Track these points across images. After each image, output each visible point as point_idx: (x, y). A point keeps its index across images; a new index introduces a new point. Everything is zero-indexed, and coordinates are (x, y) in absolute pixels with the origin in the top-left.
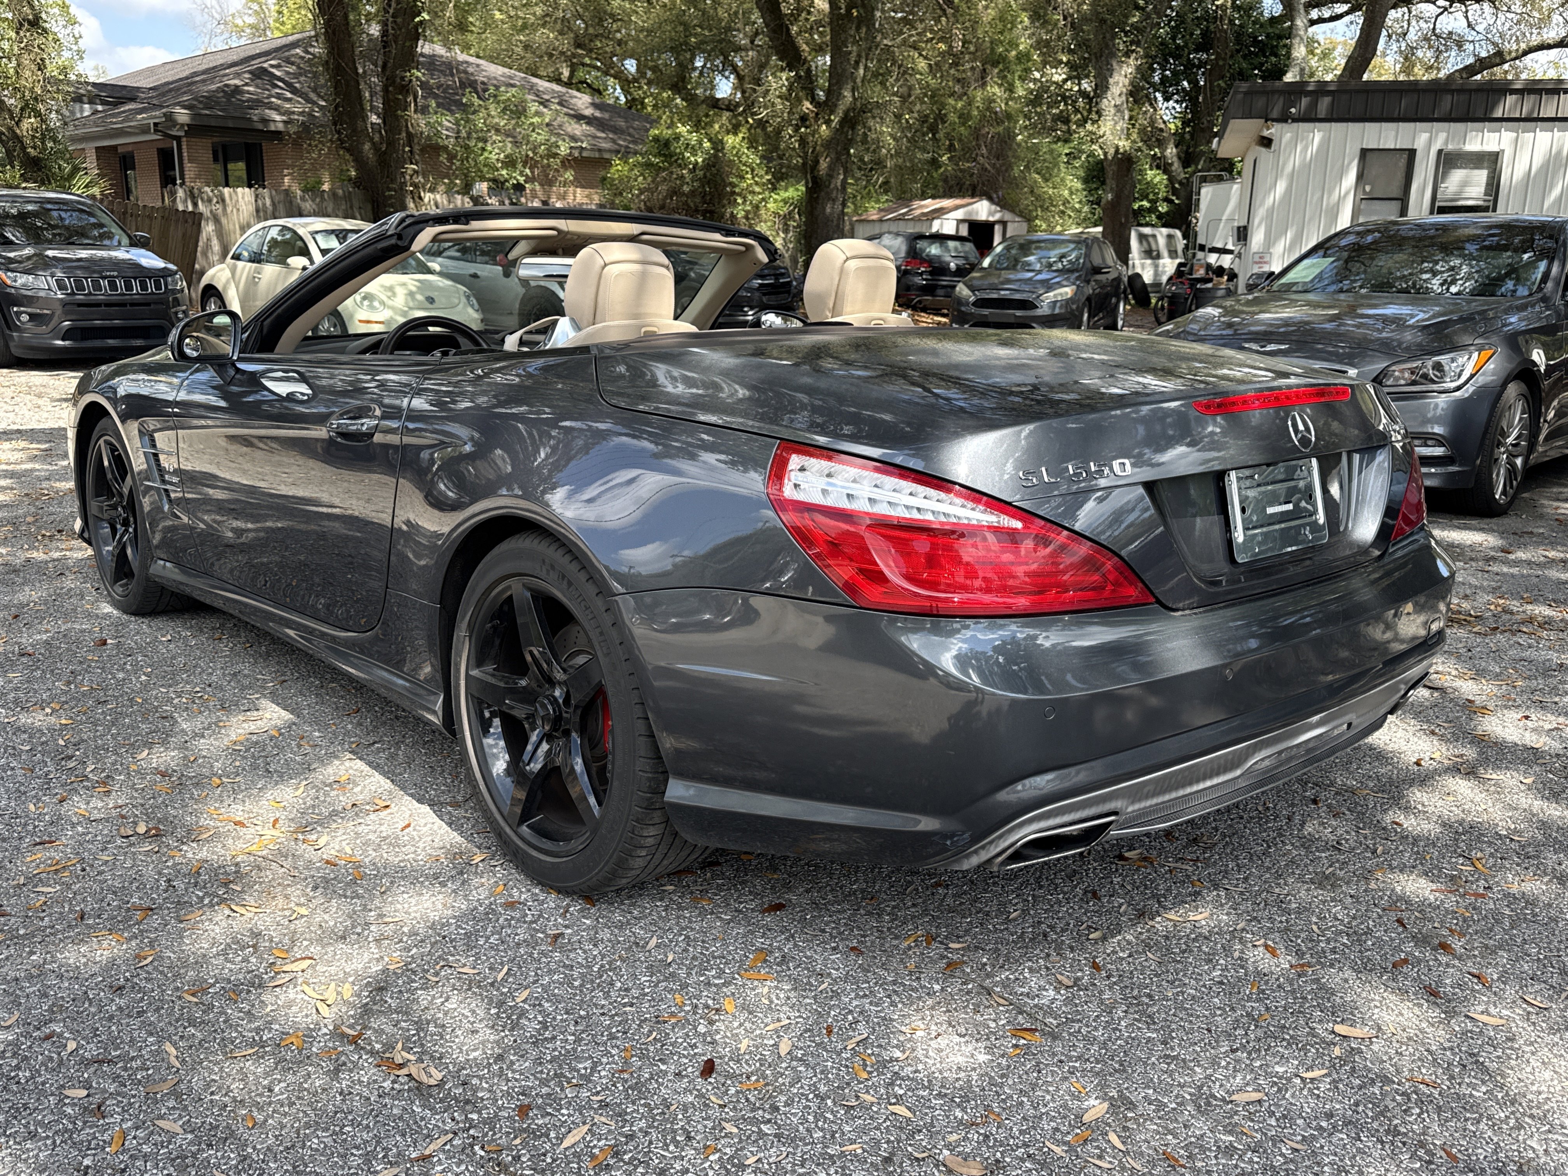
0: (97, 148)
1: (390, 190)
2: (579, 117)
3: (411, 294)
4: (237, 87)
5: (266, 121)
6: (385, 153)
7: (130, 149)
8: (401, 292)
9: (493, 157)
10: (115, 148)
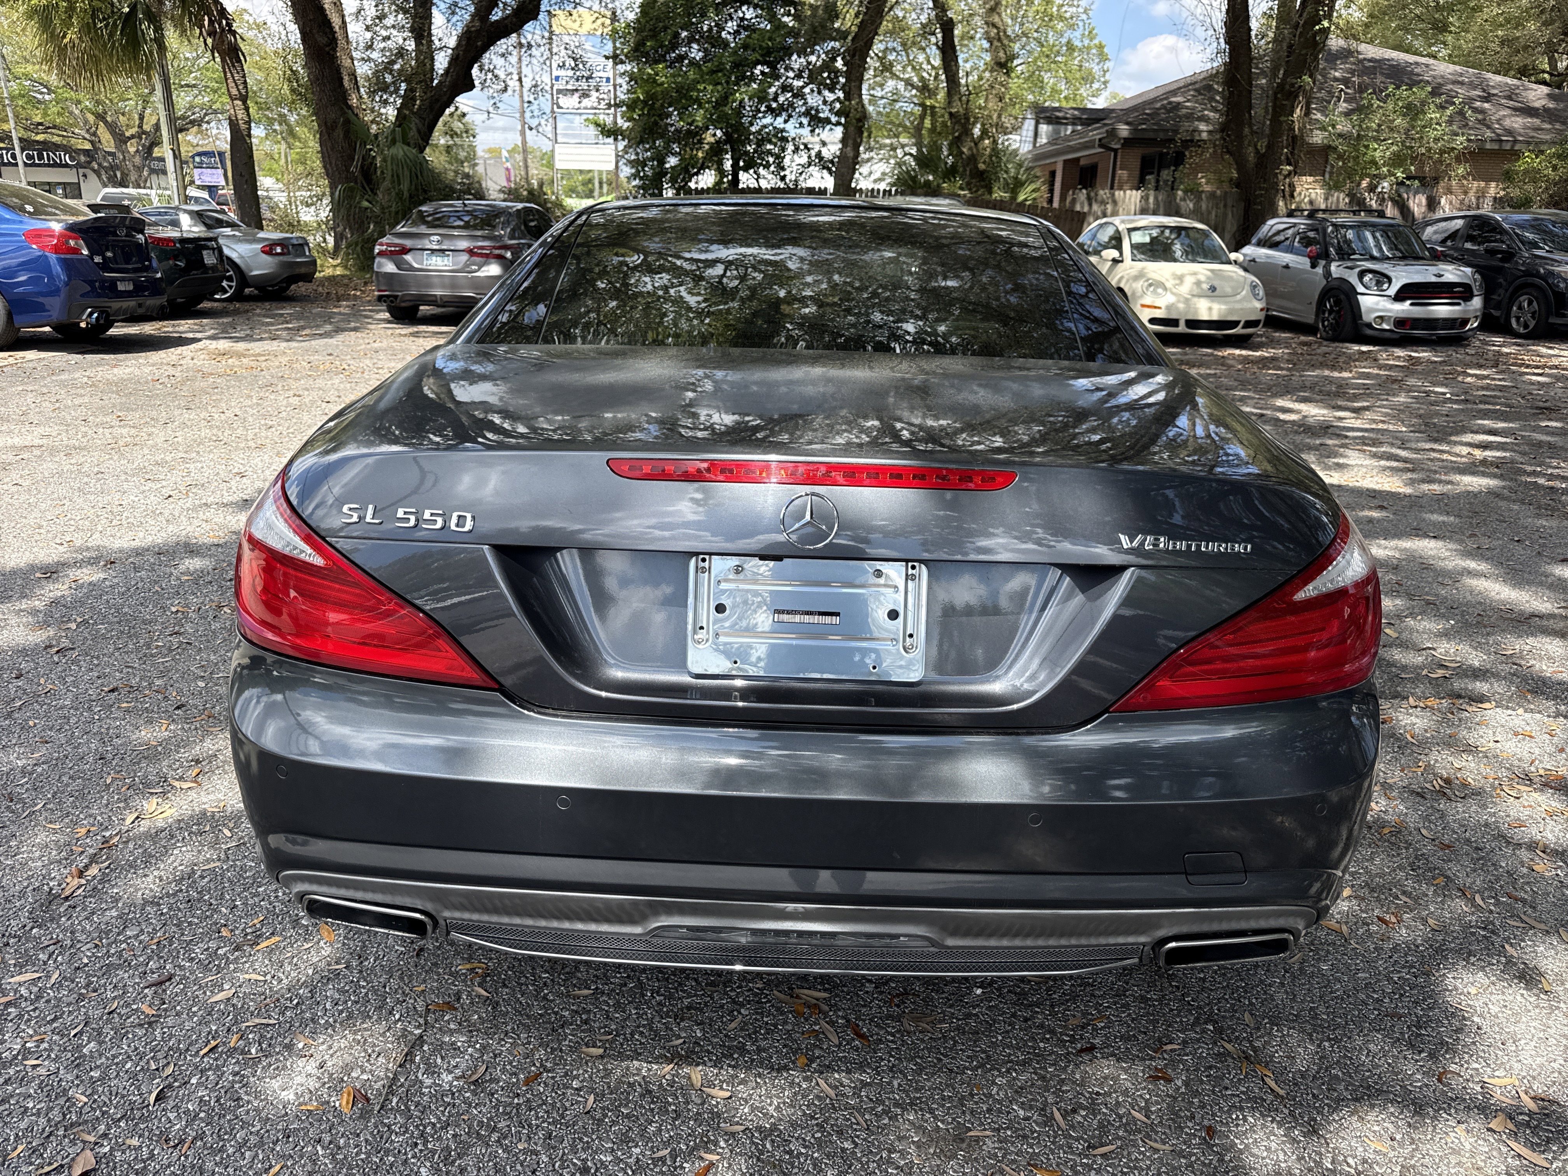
0: (1065, 161)
1: (1261, 189)
2: (1529, 111)
3: (1198, 283)
4: (1179, 103)
5: (1196, 130)
6: (1263, 155)
7: (1096, 160)
8: (1189, 281)
9: (1378, 154)
10: (1077, 160)
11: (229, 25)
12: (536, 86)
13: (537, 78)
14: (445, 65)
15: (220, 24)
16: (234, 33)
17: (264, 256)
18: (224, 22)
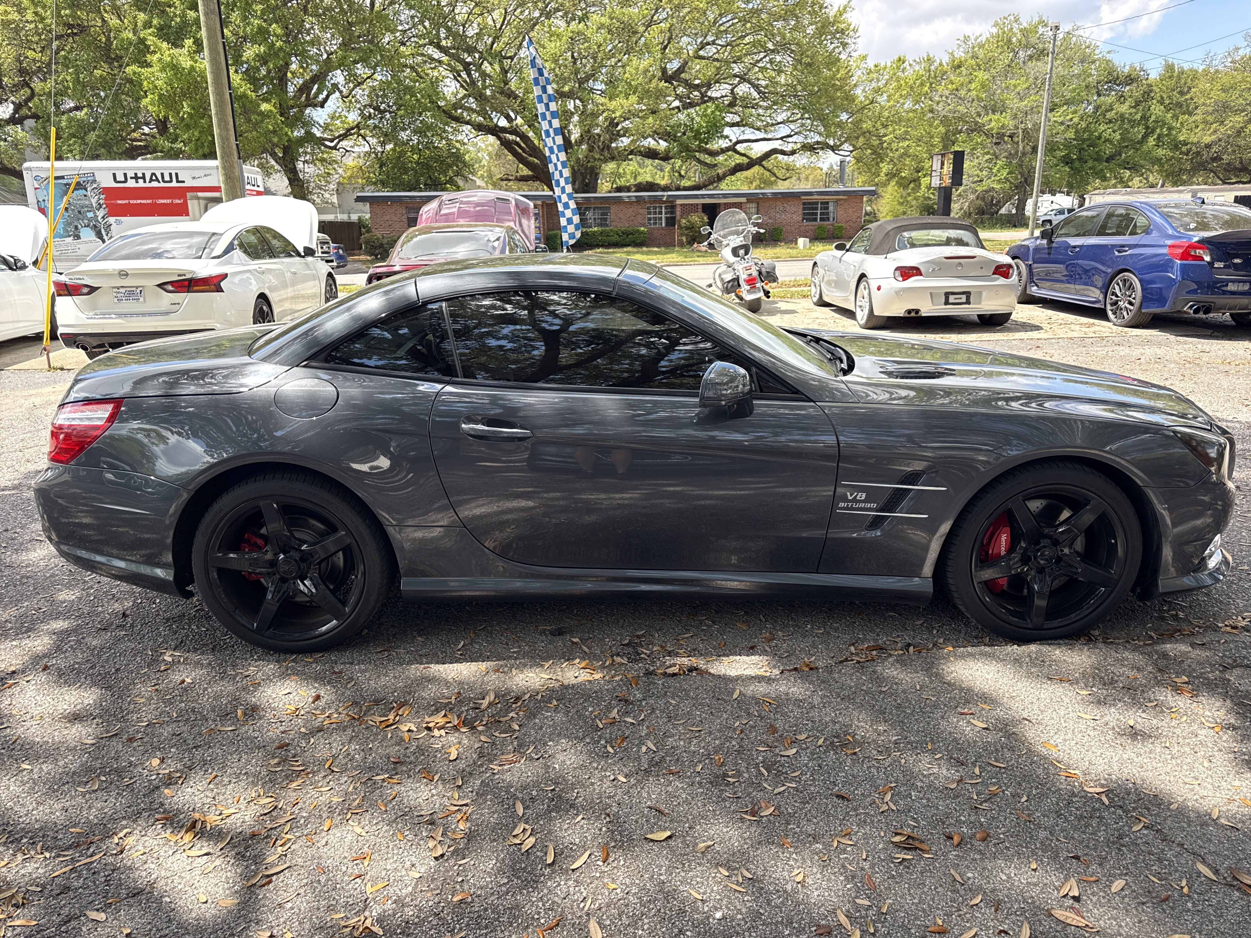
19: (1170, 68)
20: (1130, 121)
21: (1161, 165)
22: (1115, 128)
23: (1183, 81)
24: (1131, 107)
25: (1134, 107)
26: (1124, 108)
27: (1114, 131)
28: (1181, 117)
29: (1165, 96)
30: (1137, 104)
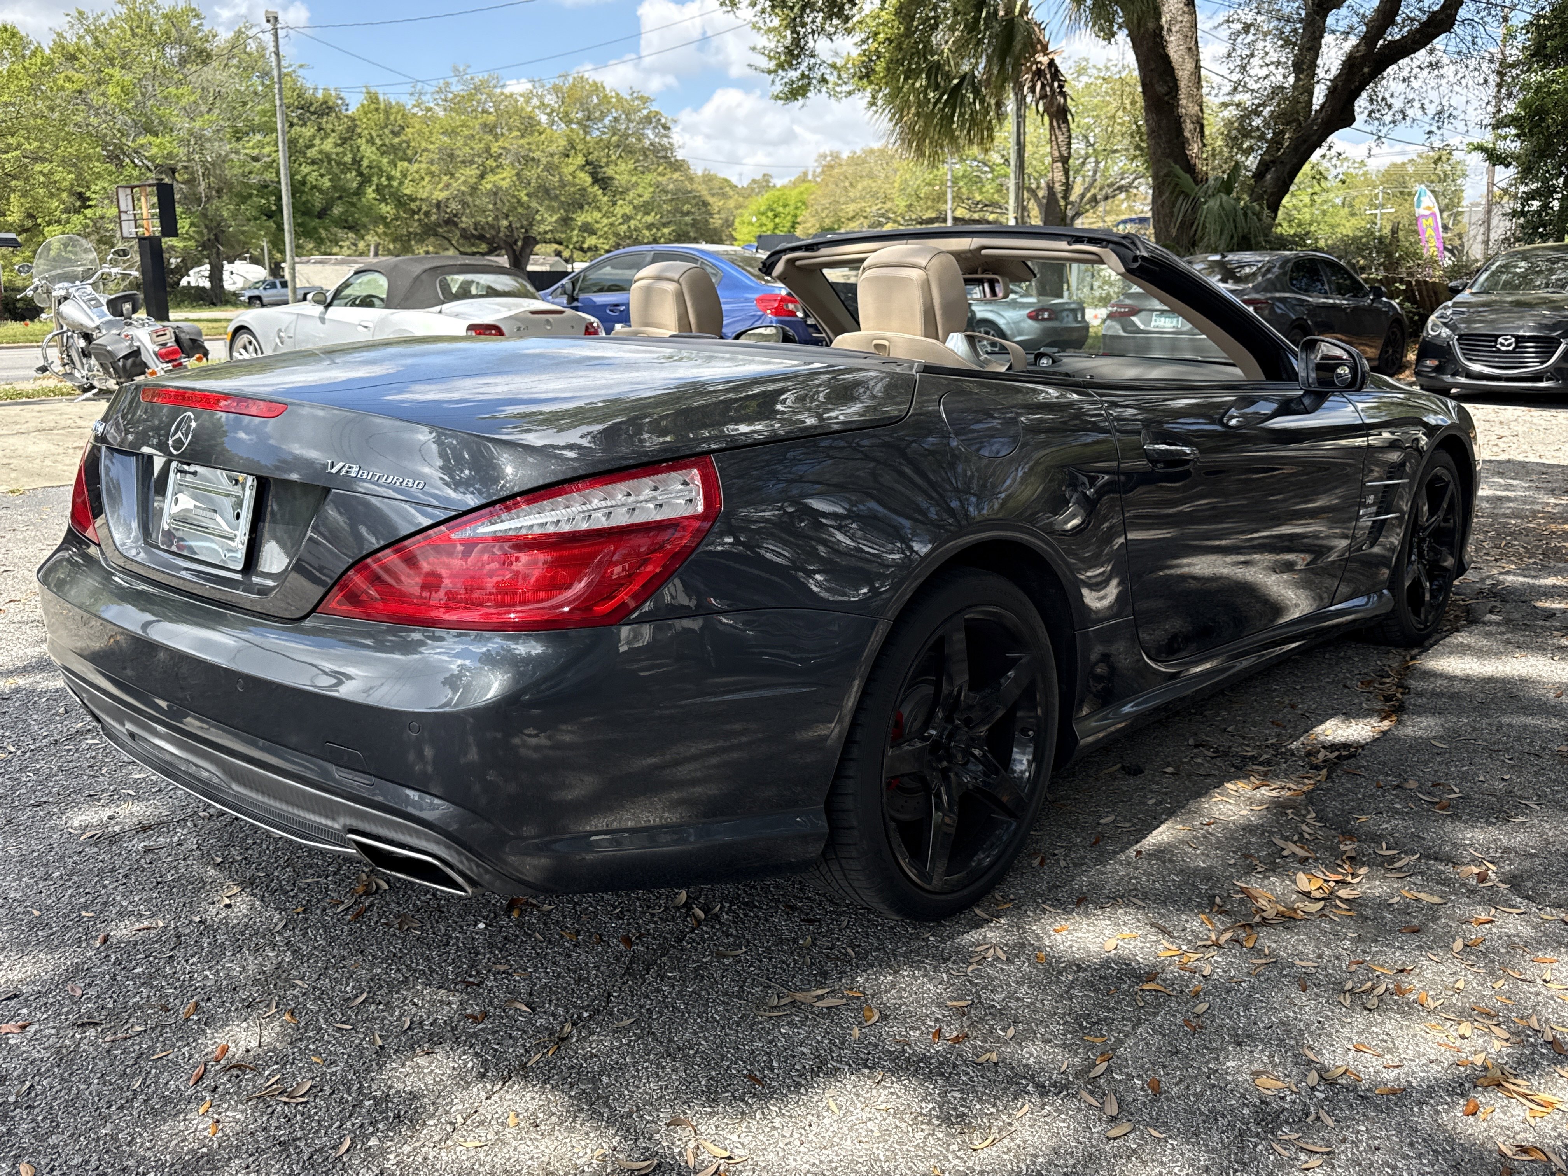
11: (1061, 87)
12: (1440, 113)
13: (1445, 103)
14: (1322, 99)
15: (1052, 87)
16: (1064, 95)
17: (1030, 322)
18: (1056, 84)
19: (373, 99)
20: (338, 164)
21: (387, 225)
22: (322, 171)
23: (392, 118)
24: (336, 145)
25: (341, 145)
26: (328, 145)
27: (322, 176)
28: (399, 164)
29: (374, 134)
30: (344, 141)
